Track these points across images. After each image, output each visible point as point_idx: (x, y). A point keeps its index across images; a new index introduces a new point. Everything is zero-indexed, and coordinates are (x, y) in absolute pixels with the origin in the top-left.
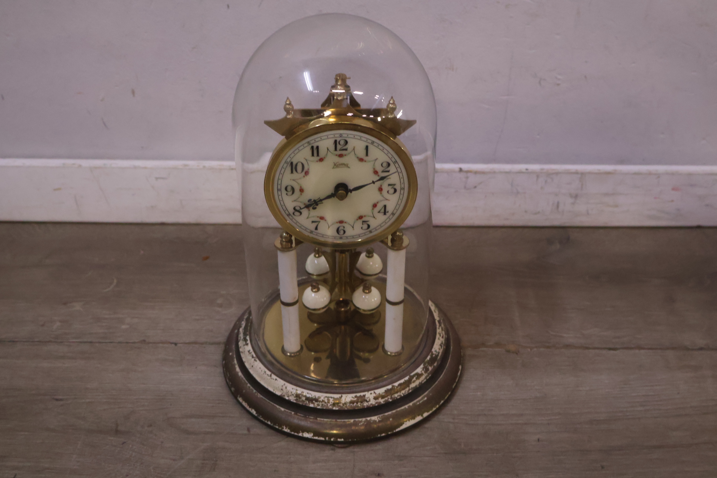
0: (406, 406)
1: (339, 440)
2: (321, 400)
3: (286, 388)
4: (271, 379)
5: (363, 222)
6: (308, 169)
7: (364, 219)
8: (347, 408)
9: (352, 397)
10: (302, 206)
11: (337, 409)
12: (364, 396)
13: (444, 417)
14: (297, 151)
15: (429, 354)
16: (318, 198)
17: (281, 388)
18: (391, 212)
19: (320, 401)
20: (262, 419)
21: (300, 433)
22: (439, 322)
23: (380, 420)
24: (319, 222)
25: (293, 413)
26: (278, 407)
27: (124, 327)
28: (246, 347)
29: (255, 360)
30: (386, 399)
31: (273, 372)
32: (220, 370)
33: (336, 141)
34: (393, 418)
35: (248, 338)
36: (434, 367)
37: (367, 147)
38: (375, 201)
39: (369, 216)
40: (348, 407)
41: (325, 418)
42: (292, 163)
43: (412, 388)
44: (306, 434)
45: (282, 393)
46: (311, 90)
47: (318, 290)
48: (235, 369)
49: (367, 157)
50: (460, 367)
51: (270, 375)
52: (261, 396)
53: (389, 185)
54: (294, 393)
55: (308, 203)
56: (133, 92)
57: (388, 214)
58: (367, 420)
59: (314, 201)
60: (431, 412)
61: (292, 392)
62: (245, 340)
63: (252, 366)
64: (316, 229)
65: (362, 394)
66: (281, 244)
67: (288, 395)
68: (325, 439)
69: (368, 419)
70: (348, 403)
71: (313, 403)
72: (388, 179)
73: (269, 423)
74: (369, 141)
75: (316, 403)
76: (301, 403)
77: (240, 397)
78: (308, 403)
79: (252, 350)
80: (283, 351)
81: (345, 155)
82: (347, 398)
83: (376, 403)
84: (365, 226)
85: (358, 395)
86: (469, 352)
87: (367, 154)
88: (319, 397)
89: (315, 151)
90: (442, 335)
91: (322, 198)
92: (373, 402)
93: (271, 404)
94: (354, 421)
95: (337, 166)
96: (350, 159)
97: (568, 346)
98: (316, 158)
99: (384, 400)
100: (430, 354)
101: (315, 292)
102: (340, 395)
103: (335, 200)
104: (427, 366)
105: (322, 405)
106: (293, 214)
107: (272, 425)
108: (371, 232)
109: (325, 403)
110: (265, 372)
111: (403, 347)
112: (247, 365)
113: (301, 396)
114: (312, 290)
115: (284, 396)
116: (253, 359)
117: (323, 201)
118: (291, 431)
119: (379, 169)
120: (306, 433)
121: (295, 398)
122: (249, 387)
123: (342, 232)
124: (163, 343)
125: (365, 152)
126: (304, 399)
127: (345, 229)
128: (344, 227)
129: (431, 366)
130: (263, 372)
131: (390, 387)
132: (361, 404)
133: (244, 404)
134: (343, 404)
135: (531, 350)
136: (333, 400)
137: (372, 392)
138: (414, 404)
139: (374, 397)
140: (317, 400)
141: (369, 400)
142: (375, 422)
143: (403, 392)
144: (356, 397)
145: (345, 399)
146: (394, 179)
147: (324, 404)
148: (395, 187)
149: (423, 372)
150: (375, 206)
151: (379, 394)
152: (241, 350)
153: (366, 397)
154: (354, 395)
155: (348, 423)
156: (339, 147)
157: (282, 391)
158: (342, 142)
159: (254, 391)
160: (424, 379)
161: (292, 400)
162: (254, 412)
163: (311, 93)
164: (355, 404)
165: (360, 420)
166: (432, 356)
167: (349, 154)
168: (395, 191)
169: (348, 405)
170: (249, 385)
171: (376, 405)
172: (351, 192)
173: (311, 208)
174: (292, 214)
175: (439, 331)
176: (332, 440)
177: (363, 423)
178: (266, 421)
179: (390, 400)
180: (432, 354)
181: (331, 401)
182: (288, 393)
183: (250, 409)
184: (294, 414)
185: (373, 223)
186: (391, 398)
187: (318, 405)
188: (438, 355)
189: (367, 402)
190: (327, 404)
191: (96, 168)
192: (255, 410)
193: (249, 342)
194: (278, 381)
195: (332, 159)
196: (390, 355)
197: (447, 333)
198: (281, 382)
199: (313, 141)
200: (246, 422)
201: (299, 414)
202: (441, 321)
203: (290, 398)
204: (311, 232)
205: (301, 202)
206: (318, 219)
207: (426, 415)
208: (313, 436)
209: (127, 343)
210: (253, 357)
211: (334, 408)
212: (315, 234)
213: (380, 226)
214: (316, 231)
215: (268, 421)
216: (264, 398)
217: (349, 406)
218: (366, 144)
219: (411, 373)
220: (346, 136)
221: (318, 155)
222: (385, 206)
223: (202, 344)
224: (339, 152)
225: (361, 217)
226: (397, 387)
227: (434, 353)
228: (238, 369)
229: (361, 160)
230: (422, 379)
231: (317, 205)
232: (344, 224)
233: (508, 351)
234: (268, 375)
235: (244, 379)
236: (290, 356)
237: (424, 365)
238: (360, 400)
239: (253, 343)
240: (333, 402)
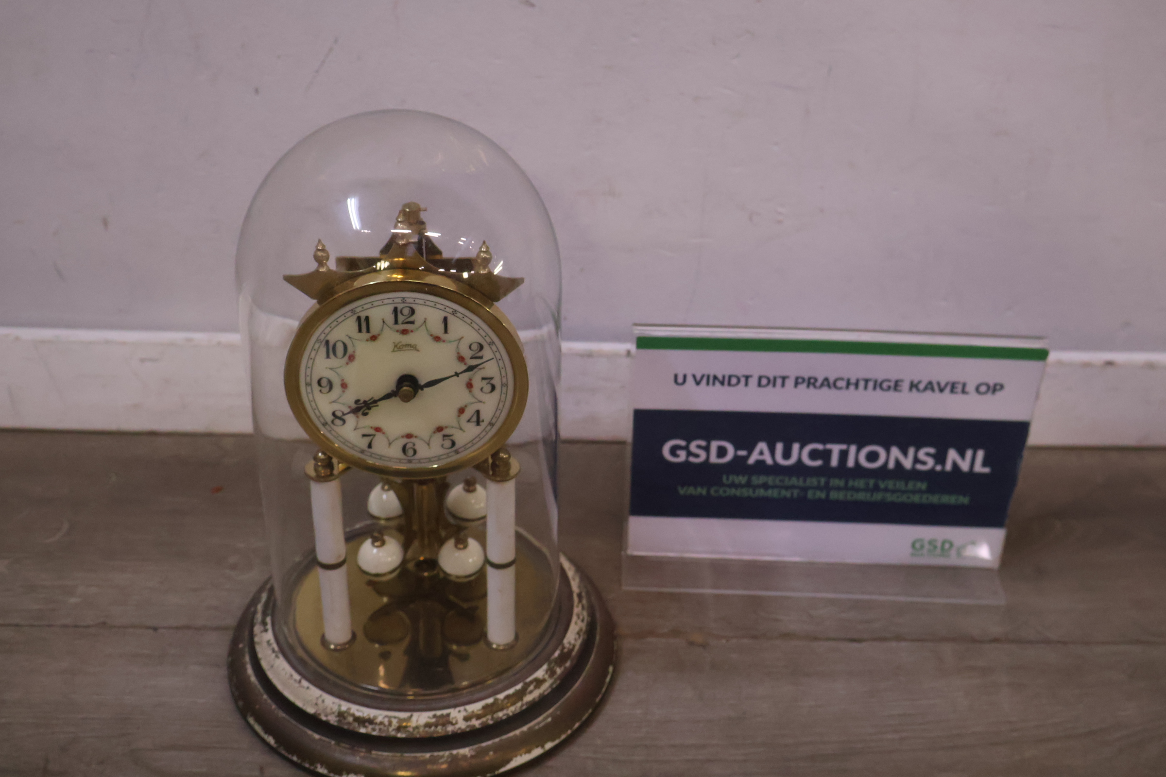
0: (517, 732)
2: (378, 721)
3: (323, 701)
4: (301, 686)
5: (445, 436)
6: (354, 352)
7: (446, 432)
8: (420, 735)
9: (429, 717)
10: (346, 410)
11: (404, 736)
12: (448, 715)
13: (580, 751)
14: (335, 323)
15: (558, 647)
16: (370, 397)
17: (314, 702)
18: (488, 423)
19: (376, 724)
20: (283, 752)
21: (343, 774)
22: (580, 596)
23: (473, 754)
24: (374, 435)
25: (333, 742)
26: (310, 732)
27: (73, 600)
28: (264, 634)
29: (277, 657)
30: (484, 719)
31: (304, 676)
32: (223, 672)
33: (396, 309)
34: (495, 752)
35: (269, 620)
36: (565, 668)
37: (445, 320)
38: (461, 404)
39: (452, 427)
40: (421, 733)
41: (386, 751)
42: (327, 342)
43: (527, 703)
45: (317, 711)
46: (358, 228)
47: (383, 543)
48: (246, 670)
49: (446, 335)
50: (611, 669)
51: (298, 681)
52: (284, 715)
53: (483, 379)
54: (336, 711)
55: (354, 406)
56: (105, 223)
57: (483, 425)
58: (451, 754)
59: (365, 402)
60: (557, 742)
61: (332, 709)
62: (264, 623)
63: (272, 666)
64: (370, 446)
66: (316, 470)
67: (326, 713)
69: (455, 752)
70: (421, 727)
71: (365, 727)
72: (480, 369)
73: (295, 758)
74: (448, 309)
75: (370, 727)
76: (346, 727)
77: (251, 715)
78: (357, 726)
79: (273, 641)
80: (324, 642)
81: (412, 331)
82: (420, 719)
83: (468, 726)
84: (448, 443)
85: (439, 713)
86: (627, 644)
87: (446, 331)
88: (375, 717)
89: (363, 324)
90: (581, 617)
91: (376, 398)
92: (462, 725)
93: (300, 728)
94: (431, 756)
95: (400, 348)
96: (419, 337)
97: (787, 636)
98: (365, 335)
99: (480, 721)
100: (560, 648)
101: (377, 547)
102: (409, 714)
103: (395, 402)
104: (553, 667)
105: (380, 730)
106: (333, 422)
107: (299, 761)
108: (457, 452)
109: (385, 726)
110: (291, 676)
111: (517, 637)
112: (264, 664)
113: (346, 715)
114: (373, 543)
115: (319, 714)
116: (274, 655)
117: (379, 403)
118: (329, 772)
119: (467, 353)
120: (353, 774)
121: (337, 719)
122: (266, 700)
123: (411, 452)
124: (133, 626)
125: (442, 326)
126: (351, 719)
127: (417, 447)
128: (414, 445)
129: (560, 666)
130: (288, 676)
131: (490, 701)
132: (442, 729)
133: (257, 727)
134: (414, 729)
135: (727, 641)
137: (462, 708)
138: (529, 729)
139: (464, 716)
140: (371, 721)
141: (456, 721)
142: (465, 756)
143: (512, 708)
144: (435, 716)
145: (417, 721)
146: (491, 369)
147: (383, 728)
148: (493, 382)
149: (546, 677)
150: (461, 411)
151: (473, 712)
152: (256, 639)
153: (452, 716)
154: (431, 714)
155: (421, 759)
156: (401, 318)
157: (316, 707)
158: (406, 311)
159: (274, 706)
160: (547, 689)
161: (331, 722)
162: (271, 740)
163: (357, 232)
164: (433, 728)
165: (441, 753)
166: (562, 651)
167: (417, 329)
168: (493, 388)
169: (421, 729)
170: (265, 697)
171: (468, 730)
172: (422, 389)
173: (360, 413)
174: (329, 422)
175: (577, 610)
177: (445, 759)
178: (290, 756)
179: (491, 722)
180: (564, 648)
181: (395, 722)
182: (325, 710)
183: (266, 737)
184: (336, 744)
185: (461, 438)
186: (492, 719)
187: (374, 730)
188: (572, 650)
189: (453, 724)
190: (388, 729)
191: (43, 342)
192: (274, 738)
193: (269, 627)
194: (310, 690)
195: (390, 337)
196: (496, 650)
197: (592, 615)
198: (315, 692)
199: (360, 309)
200: (259, 757)
201: (343, 745)
202: (583, 594)
203: (329, 718)
204: (362, 452)
205: (344, 404)
206: (372, 432)
207: (549, 745)
209: (76, 626)
210: (274, 651)
211: (399, 735)
212: (369, 454)
213: (472, 442)
214: (370, 450)
215: (292, 756)
216: (288, 718)
217: (423, 731)
218: (444, 314)
219: (527, 678)
220: (411, 300)
221: (368, 331)
222: (478, 412)
223: (198, 629)
224: (401, 327)
225: (440, 429)
226: (502, 701)
227: (567, 646)
228: (250, 671)
229: (437, 339)
230: (545, 687)
231: (369, 409)
232: (413, 440)
233: (691, 644)
234: (295, 680)
235: (259, 687)
236: (335, 650)
237: (549, 665)
238: (441, 721)
239: (277, 628)
240: (397, 725)
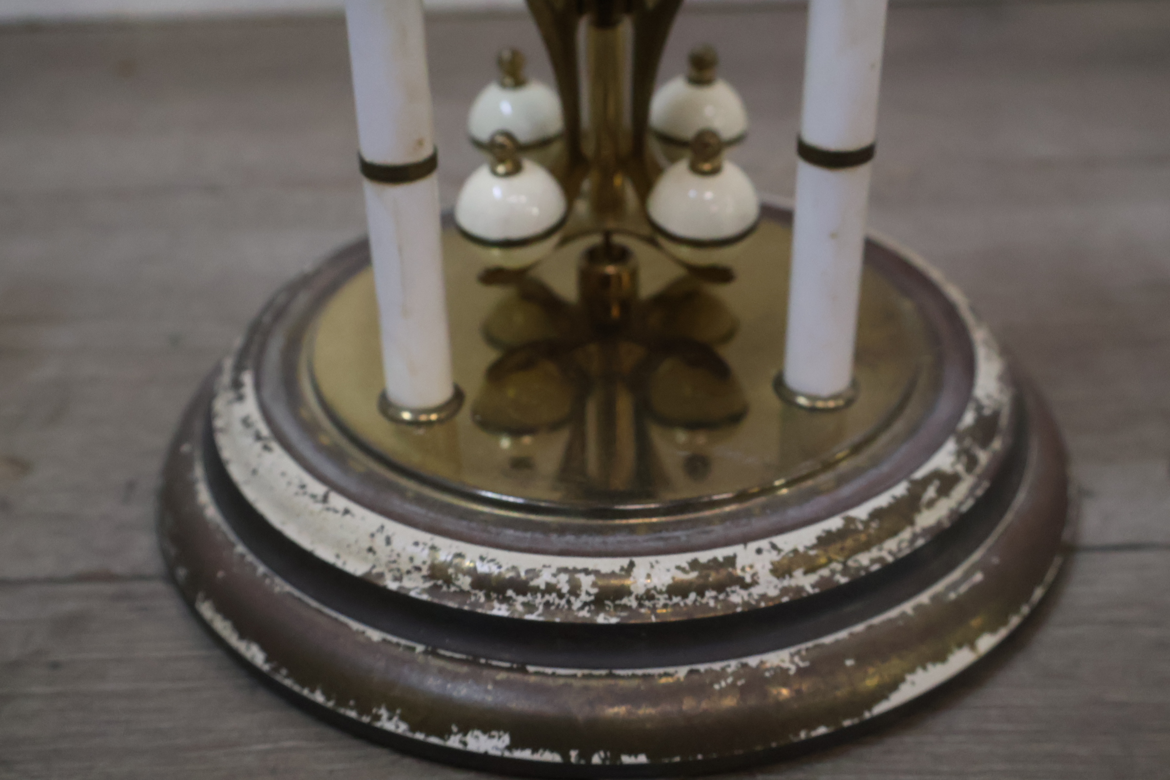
0: (907, 607)
1: (626, 759)
2: (540, 582)
3: (388, 541)
4: (328, 509)
8: (657, 616)
9: (678, 568)
11: (614, 620)
12: (731, 561)
15: (967, 403)
17: (366, 544)
19: (535, 590)
20: (288, 682)
21: (450, 733)
23: (802, 664)
25: (420, 648)
26: (355, 625)
28: (236, 406)
29: (266, 448)
30: (825, 572)
31: (334, 486)
34: (860, 656)
35: (248, 379)
36: (994, 452)
40: (663, 609)
43: (926, 531)
44: (477, 737)
45: (374, 567)
47: (516, 170)
51: (320, 498)
52: (288, 588)
54: (424, 563)
58: (745, 665)
60: (1002, 632)
61: (411, 559)
62: (237, 385)
63: (254, 472)
65: (720, 553)
67: (399, 570)
68: (566, 756)
69: (753, 661)
70: (661, 592)
73: (319, 697)
75: (521, 599)
76: (452, 604)
77: (207, 598)
78: (482, 599)
79: (256, 415)
80: (387, 407)
82: (657, 573)
83: (784, 591)
85: (704, 557)
88: (533, 573)
92: (768, 587)
93: (329, 617)
94: (691, 672)
99: (813, 578)
100: (972, 403)
101: (504, 176)
102: (624, 562)
104: (969, 447)
105: (547, 604)
107: (330, 704)
109: (561, 596)
110: (303, 487)
111: (855, 384)
112: (236, 472)
113: (451, 571)
114: (494, 173)
115: (381, 575)
118: (413, 729)
120: (477, 733)
121: (428, 584)
122: (242, 556)
126: (465, 582)
129: (983, 448)
130: (294, 489)
131: (835, 523)
132: (716, 598)
133: (223, 627)
134: (639, 599)
136: (594, 585)
137: (764, 544)
138: (935, 598)
139: (772, 563)
140: (522, 587)
141: (754, 575)
142: (781, 676)
143: (891, 544)
144: (694, 564)
145: (648, 576)
147: (557, 601)
149: (960, 468)
151: (795, 551)
152: (219, 423)
153: (739, 563)
154: (684, 559)
155: (664, 680)
157: (370, 555)
159: (262, 569)
160: (967, 497)
161: (413, 594)
162: (256, 655)
164: (693, 596)
165: (717, 666)
166: (977, 413)
169: (661, 601)
170: (240, 548)
171: (785, 599)
176: (596, 759)
177: (730, 680)
178: (306, 692)
179: (843, 580)
180: (979, 408)
181: (586, 582)
182: (394, 562)
183: (242, 646)
184: (426, 652)
186: (845, 571)
187: (530, 607)
188: (997, 413)
189: (745, 586)
190: (569, 602)
192: (264, 647)
193: (249, 390)
194: (353, 515)
196: (808, 409)
198: (365, 521)
201: (448, 654)
203: (407, 583)
207: (985, 642)
208: (509, 748)
210: (258, 437)
211: (601, 619)
215: (313, 691)
216: (297, 593)
217: (665, 606)
219: (914, 468)
226: (866, 523)
227: (985, 402)
228: (204, 495)
230: (960, 495)
234: (314, 496)
235: (225, 527)
236: (415, 423)
237: (960, 440)
238: (713, 577)
239: (267, 393)
240: (594, 591)
